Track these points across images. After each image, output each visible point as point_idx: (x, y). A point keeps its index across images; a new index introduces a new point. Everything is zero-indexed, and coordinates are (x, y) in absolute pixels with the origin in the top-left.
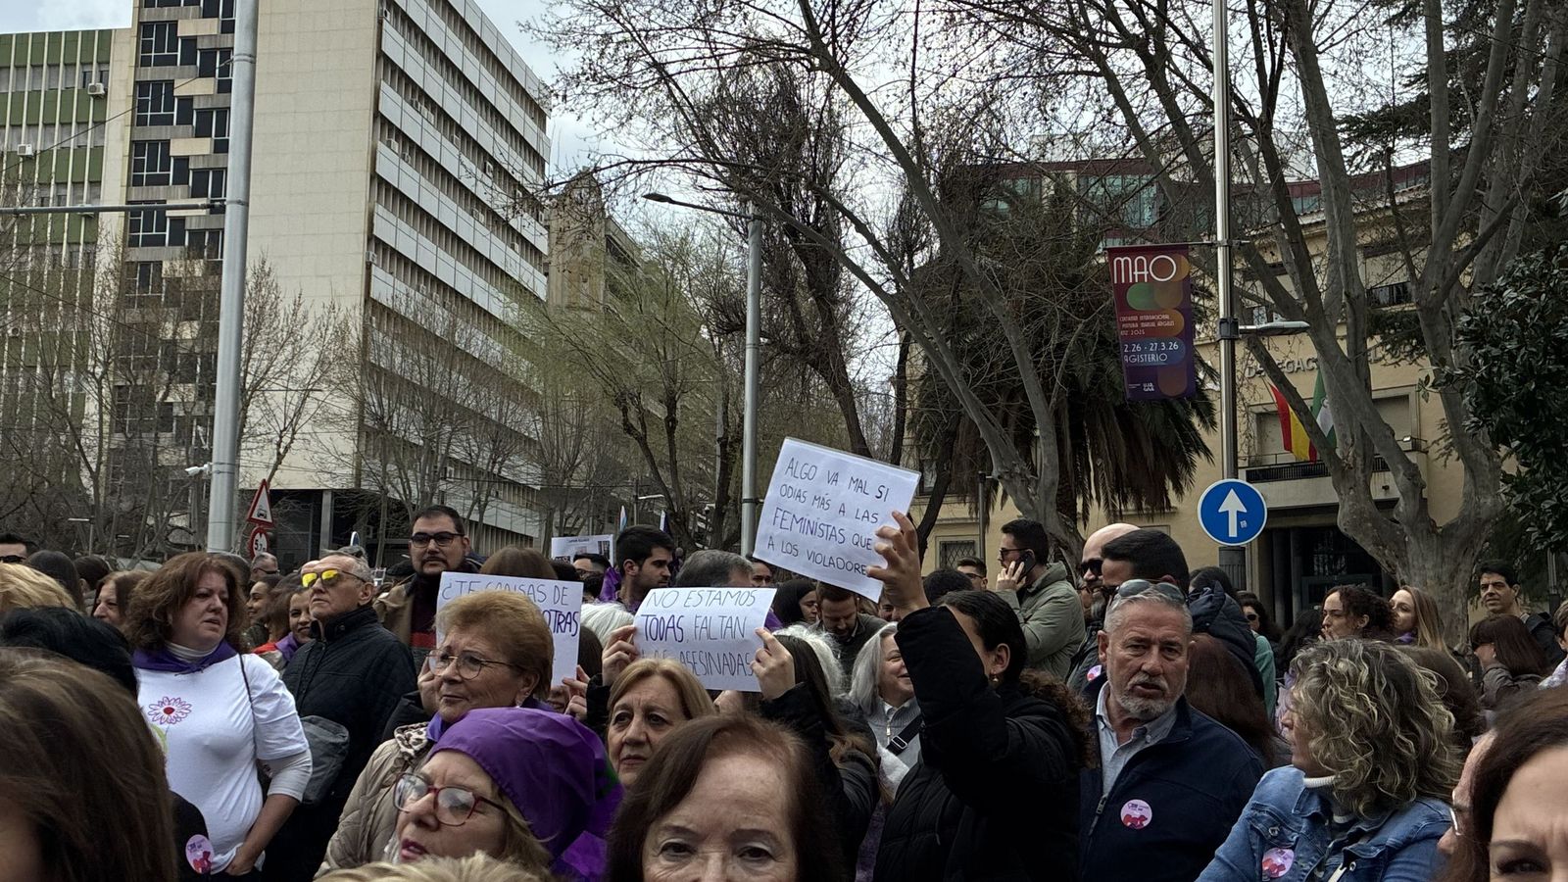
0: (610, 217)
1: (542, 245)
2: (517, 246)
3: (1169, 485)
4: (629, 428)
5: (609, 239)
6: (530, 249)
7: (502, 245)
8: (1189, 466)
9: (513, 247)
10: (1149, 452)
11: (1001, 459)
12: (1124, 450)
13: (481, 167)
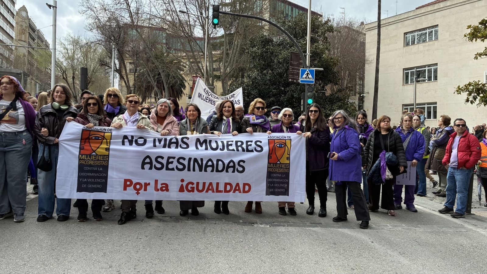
0: (30, 19)
1: (14, 25)
2: (9, 25)
3: (177, 99)
4: (64, 78)
5: (29, 24)
6: (12, 26)
7: (6, 24)
8: (181, 96)
9: (8, 25)
10: (175, 93)
11: (160, 95)
12: (172, 92)
13: (2, 4)
